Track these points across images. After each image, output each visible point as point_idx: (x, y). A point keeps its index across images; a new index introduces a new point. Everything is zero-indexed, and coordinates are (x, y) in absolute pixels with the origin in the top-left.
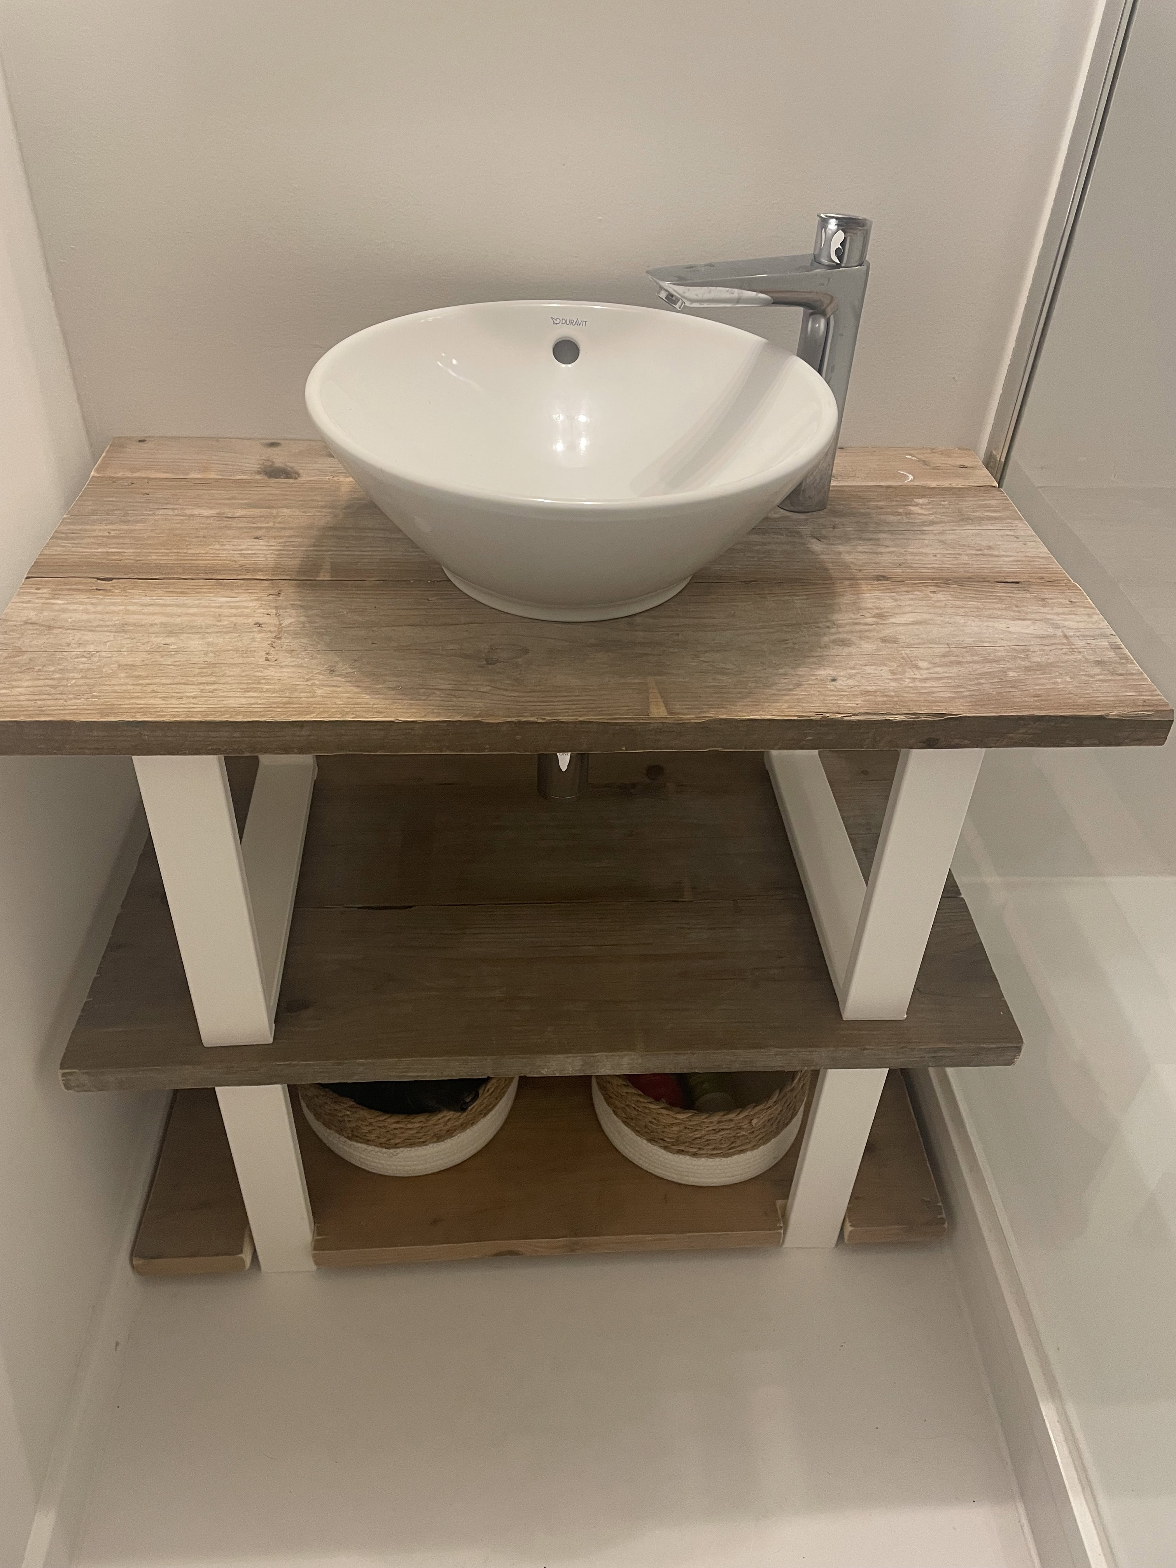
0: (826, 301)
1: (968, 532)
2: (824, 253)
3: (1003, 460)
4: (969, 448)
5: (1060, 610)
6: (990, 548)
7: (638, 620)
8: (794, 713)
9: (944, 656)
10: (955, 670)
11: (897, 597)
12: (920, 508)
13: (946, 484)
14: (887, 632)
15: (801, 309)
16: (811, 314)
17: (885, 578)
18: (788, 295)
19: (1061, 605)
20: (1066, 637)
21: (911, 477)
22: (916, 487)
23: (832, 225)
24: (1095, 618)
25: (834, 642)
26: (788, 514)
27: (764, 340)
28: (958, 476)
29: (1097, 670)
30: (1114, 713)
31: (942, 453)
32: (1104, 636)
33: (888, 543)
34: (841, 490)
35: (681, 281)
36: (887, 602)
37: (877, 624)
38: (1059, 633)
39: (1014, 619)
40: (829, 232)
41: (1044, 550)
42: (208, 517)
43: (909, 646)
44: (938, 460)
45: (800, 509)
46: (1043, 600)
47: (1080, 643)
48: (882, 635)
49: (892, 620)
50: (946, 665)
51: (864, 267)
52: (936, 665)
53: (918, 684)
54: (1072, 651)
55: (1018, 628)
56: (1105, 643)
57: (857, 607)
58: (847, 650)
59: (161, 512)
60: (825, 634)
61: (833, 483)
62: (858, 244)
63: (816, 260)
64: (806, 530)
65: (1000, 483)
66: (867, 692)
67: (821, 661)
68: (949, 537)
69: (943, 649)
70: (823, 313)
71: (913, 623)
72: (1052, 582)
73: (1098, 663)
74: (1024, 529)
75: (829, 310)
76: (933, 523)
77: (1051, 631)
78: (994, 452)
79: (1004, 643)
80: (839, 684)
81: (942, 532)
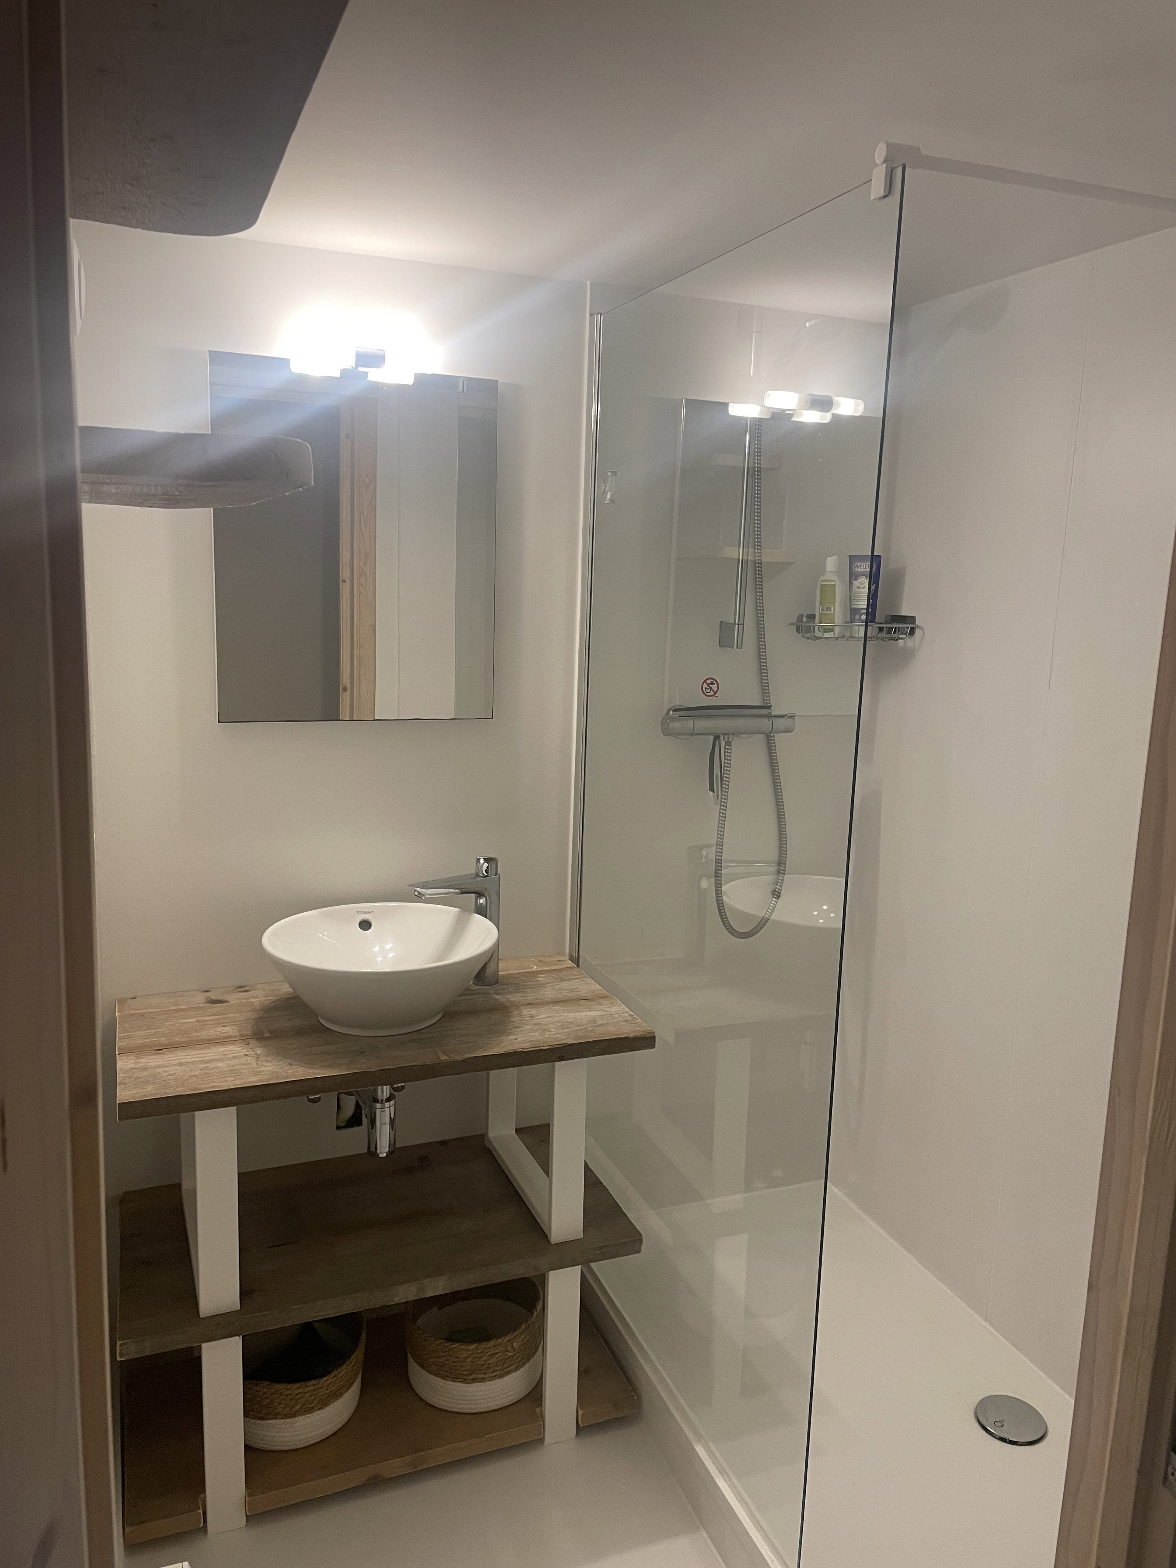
0: (484, 891)
1: (565, 984)
2: (480, 872)
3: (577, 956)
4: (562, 954)
5: (608, 1006)
6: (576, 989)
7: (424, 1031)
8: (502, 1051)
9: (561, 1026)
10: (566, 1030)
11: (538, 1010)
12: (542, 978)
13: (552, 968)
14: (536, 1021)
15: (474, 894)
16: (478, 896)
17: (531, 1004)
18: (468, 890)
19: (607, 1005)
20: (610, 1014)
21: (536, 967)
22: (538, 971)
23: (482, 861)
24: (622, 1007)
25: (514, 1027)
26: (480, 987)
27: (459, 909)
28: (558, 964)
29: (624, 1023)
30: (631, 1036)
31: (548, 957)
32: (627, 1012)
33: (529, 992)
34: (503, 976)
35: (424, 887)
36: (533, 1012)
37: (530, 1020)
38: (608, 1013)
39: (589, 1011)
40: (481, 864)
41: (599, 987)
42: (194, 1022)
43: (545, 1025)
44: (546, 959)
45: (486, 984)
46: (600, 1004)
47: (616, 1016)
48: (534, 1022)
49: (537, 1017)
50: (562, 1029)
51: (497, 876)
52: (558, 1029)
53: (551, 1036)
54: (614, 1019)
55: (590, 1014)
56: (627, 1015)
57: (520, 1015)
58: (519, 1030)
59: (167, 1023)
60: (508, 1026)
61: (500, 974)
62: (494, 866)
63: (477, 875)
64: (491, 991)
65: (578, 966)
66: (531, 1041)
67: (510, 1034)
68: (557, 987)
69: (561, 1024)
70: (484, 895)
71: (546, 1018)
72: (605, 997)
73: (624, 1021)
74: (589, 980)
75: (486, 894)
76: (548, 983)
77: (604, 1013)
78: (573, 954)
79: (585, 1019)
80: (519, 1040)
81: (554, 986)
